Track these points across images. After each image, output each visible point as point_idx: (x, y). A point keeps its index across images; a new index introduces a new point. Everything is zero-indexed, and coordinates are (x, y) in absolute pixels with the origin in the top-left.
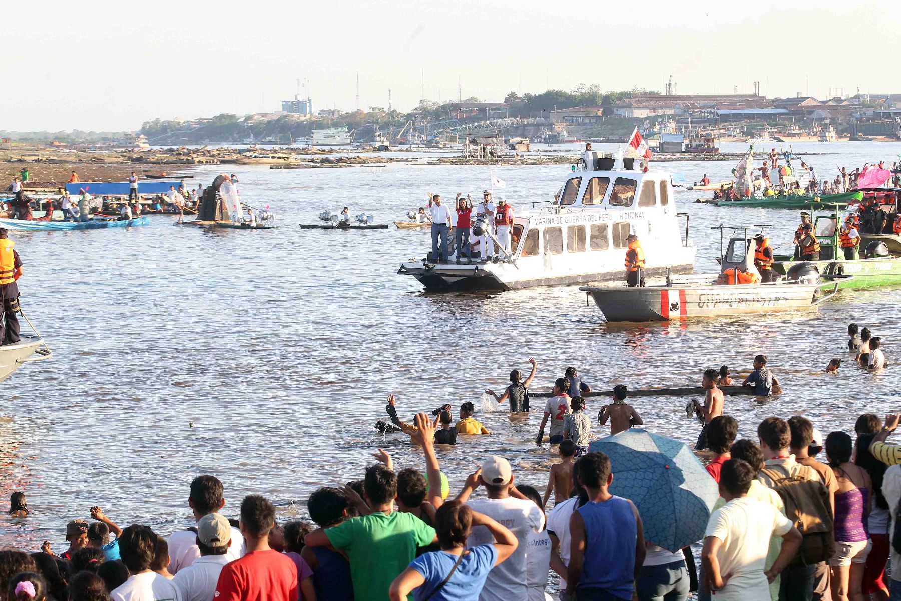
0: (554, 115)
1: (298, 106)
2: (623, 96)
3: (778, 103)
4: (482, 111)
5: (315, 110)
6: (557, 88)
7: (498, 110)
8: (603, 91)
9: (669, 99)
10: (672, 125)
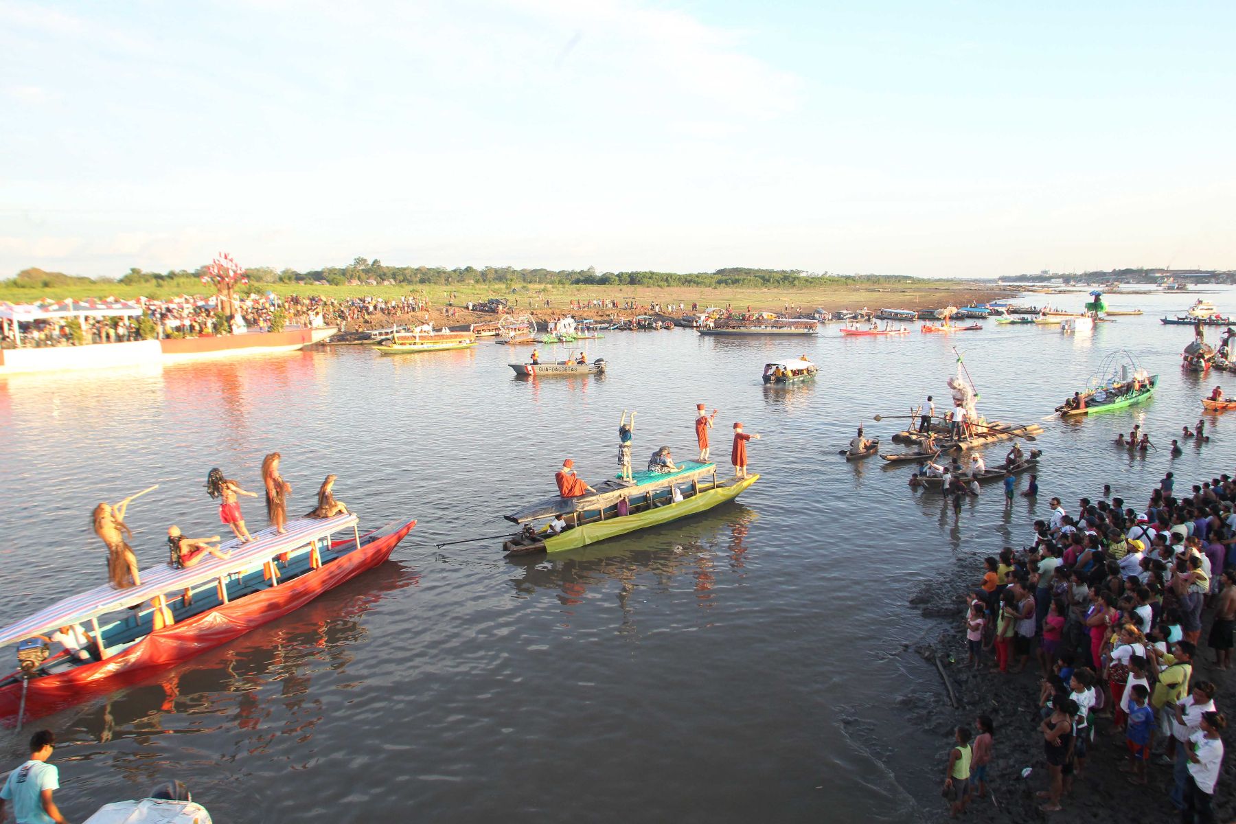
0: (1128, 276)
1: (1046, 272)
2: (1152, 270)
3: (1207, 272)
4: (1104, 274)
5: (1050, 273)
6: (1129, 268)
7: (1110, 274)
8: (1145, 268)
9: (1167, 271)
10: (1172, 279)
